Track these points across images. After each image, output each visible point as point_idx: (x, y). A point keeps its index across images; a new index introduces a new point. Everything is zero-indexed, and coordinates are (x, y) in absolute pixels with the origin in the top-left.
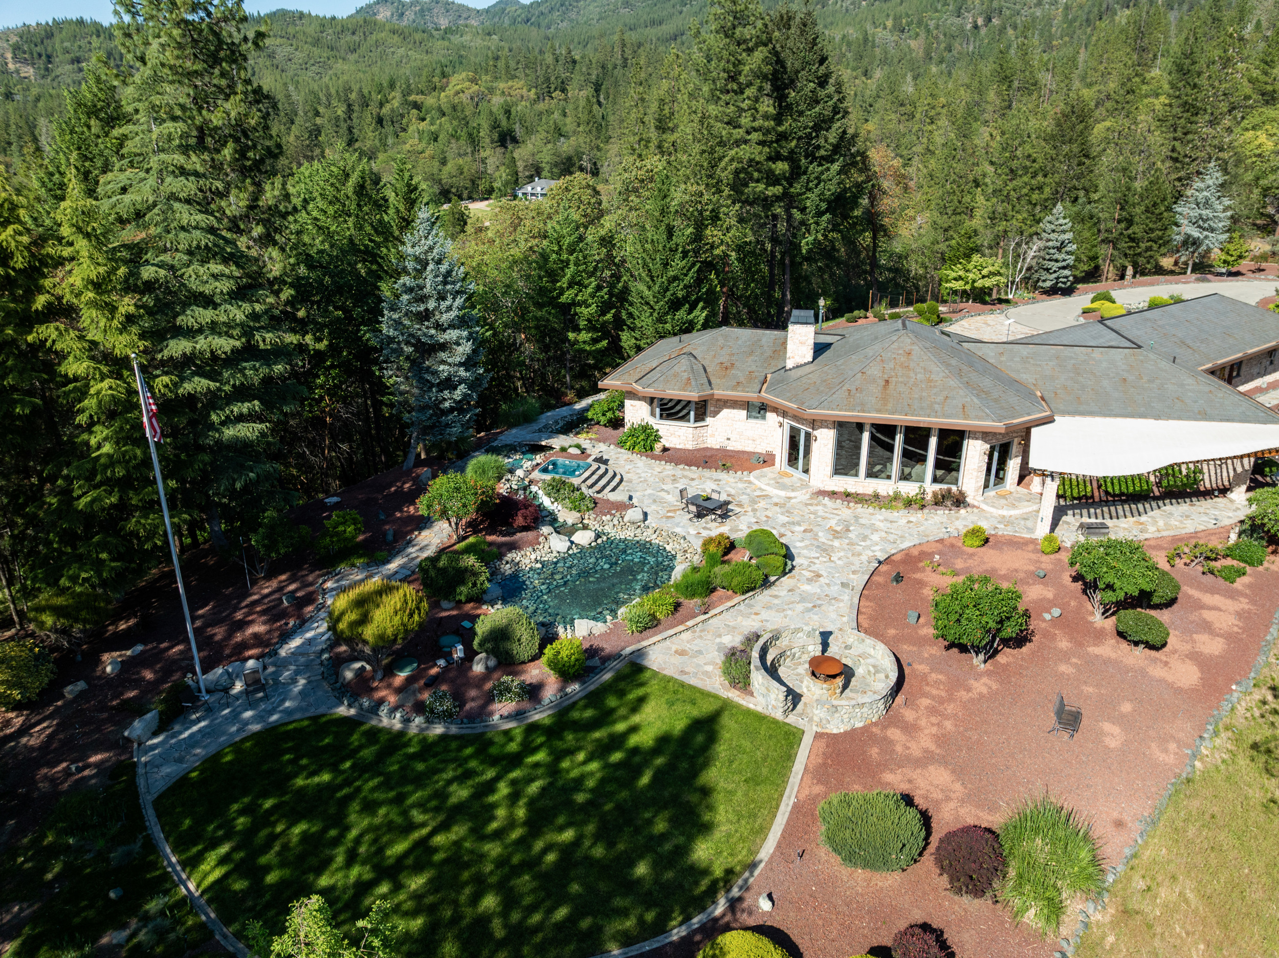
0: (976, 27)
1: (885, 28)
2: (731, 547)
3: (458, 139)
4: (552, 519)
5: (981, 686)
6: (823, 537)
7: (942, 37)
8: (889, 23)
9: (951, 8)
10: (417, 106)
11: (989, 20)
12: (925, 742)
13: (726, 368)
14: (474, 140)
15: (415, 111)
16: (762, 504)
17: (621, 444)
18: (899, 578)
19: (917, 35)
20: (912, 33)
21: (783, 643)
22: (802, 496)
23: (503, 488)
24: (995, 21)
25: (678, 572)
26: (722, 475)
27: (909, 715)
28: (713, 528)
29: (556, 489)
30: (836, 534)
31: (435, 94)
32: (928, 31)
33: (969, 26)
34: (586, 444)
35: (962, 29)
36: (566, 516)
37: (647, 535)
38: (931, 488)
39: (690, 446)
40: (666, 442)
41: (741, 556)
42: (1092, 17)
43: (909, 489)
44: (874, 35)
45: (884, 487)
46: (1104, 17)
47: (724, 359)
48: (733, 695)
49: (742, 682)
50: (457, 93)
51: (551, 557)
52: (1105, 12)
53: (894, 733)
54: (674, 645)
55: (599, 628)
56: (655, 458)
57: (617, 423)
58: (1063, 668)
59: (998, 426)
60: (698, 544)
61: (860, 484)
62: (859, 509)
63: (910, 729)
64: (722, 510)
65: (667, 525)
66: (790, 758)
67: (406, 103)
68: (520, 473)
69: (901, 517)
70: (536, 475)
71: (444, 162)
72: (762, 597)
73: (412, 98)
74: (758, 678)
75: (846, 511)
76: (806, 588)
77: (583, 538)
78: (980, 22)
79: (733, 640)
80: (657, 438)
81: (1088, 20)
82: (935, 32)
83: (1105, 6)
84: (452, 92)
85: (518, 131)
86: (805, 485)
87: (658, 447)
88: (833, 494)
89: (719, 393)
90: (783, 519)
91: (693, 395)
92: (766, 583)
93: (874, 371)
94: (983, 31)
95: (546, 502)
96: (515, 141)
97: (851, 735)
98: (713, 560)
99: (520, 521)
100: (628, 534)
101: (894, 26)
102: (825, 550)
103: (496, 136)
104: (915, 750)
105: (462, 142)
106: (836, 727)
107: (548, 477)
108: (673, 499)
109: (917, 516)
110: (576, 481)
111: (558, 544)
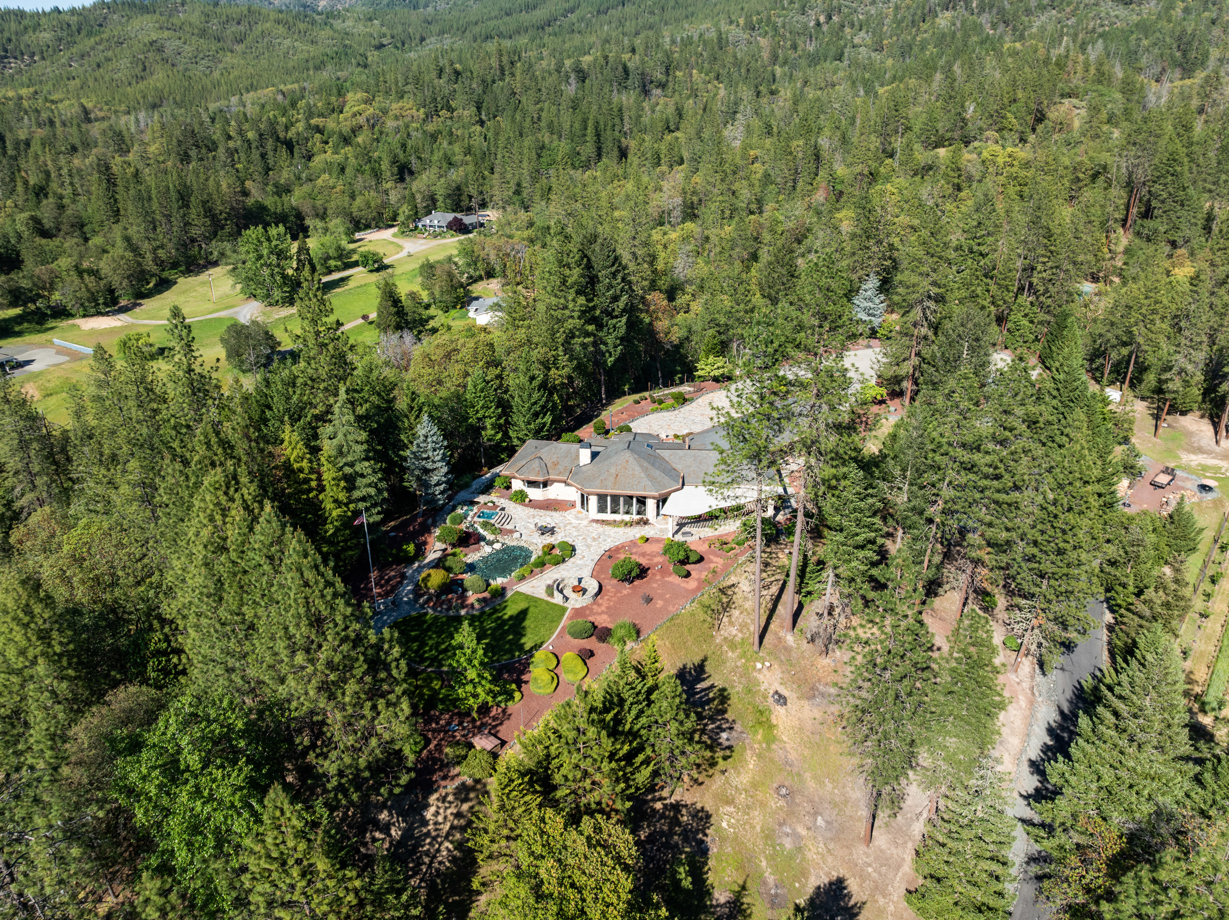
0: (818, 24)
1: (738, 26)
2: (554, 547)
3: (363, 173)
4: (483, 539)
5: (625, 592)
6: (589, 541)
7: (788, 35)
8: (742, 21)
9: (796, 6)
10: (319, 130)
11: (829, 17)
12: (603, 608)
13: (556, 464)
14: (377, 175)
15: (318, 135)
16: (568, 527)
17: (511, 499)
18: (610, 557)
19: (766, 33)
20: (761, 31)
21: (565, 582)
22: (585, 522)
23: (463, 527)
24: (835, 18)
25: (533, 559)
26: (554, 513)
27: (600, 601)
28: (548, 540)
29: (485, 525)
30: (594, 539)
31: (335, 115)
32: (775, 29)
33: (812, 24)
34: (495, 500)
35: (806, 27)
36: (490, 537)
37: (522, 544)
38: (636, 517)
39: (541, 499)
40: (531, 497)
41: (557, 552)
42: (916, 18)
43: (627, 518)
44: (727, 33)
45: (617, 517)
46: (927, 19)
47: (554, 460)
48: (549, 599)
49: (551, 595)
50: (354, 115)
51: (485, 555)
52: (928, 15)
53: (595, 607)
54: (531, 584)
55: (505, 580)
56: (526, 505)
57: (508, 487)
58: (655, 585)
59: (656, 494)
60: (541, 546)
61: (608, 516)
62: (607, 528)
63: (599, 605)
64: (552, 531)
65: (530, 539)
66: (563, 615)
67: (309, 127)
68: (469, 519)
69: (621, 530)
70: (476, 519)
71: (353, 197)
72: (562, 566)
73: (313, 122)
74: (556, 593)
75: (600, 528)
76: (579, 562)
77: (497, 546)
78: (822, 19)
79: (550, 582)
80: (527, 496)
81: (913, 22)
82: (782, 30)
83: (927, 8)
84: (349, 114)
85: (415, 164)
86: (587, 518)
87: (527, 500)
88: (597, 521)
89: (552, 477)
90: (575, 534)
91: (541, 479)
92: (564, 561)
93: (613, 470)
94: (825, 28)
95: (481, 531)
96: (411, 173)
97: (582, 608)
98: (545, 554)
99: (472, 541)
100: (514, 543)
101: (745, 24)
102: (589, 546)
103: (395, 170)
104: (600, 610)
105: (367, 176)
106: (578, 606)
107: (481, 520)
108: (532, 526)
109: (628, 529)
110: (492, 521)
111: (487, 550)
